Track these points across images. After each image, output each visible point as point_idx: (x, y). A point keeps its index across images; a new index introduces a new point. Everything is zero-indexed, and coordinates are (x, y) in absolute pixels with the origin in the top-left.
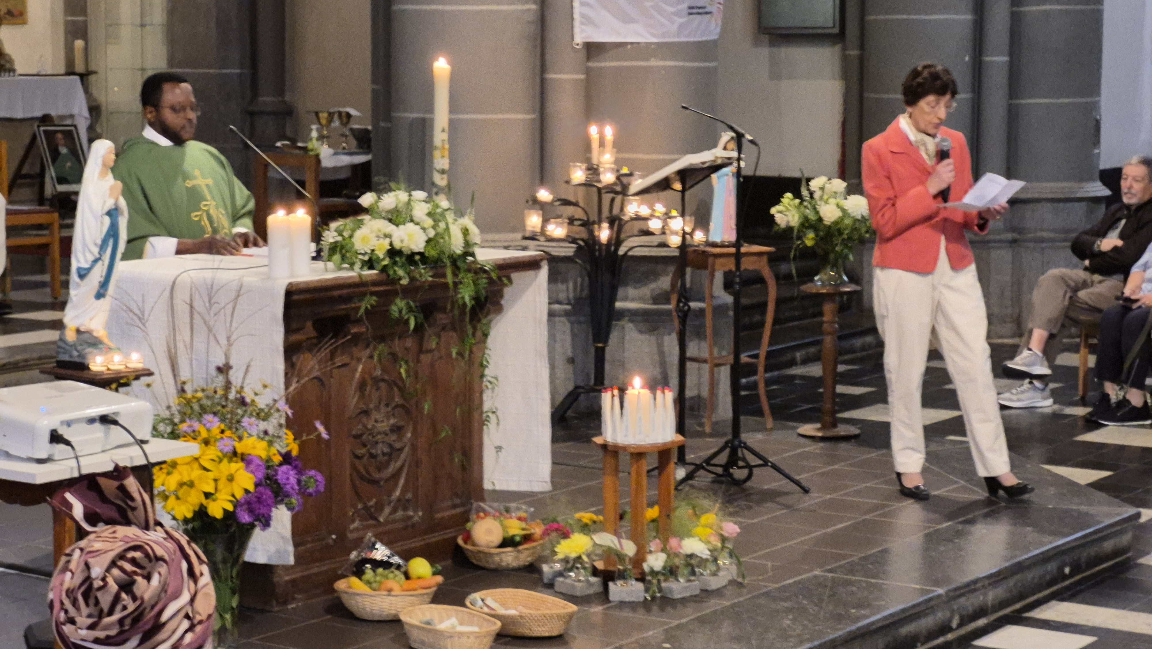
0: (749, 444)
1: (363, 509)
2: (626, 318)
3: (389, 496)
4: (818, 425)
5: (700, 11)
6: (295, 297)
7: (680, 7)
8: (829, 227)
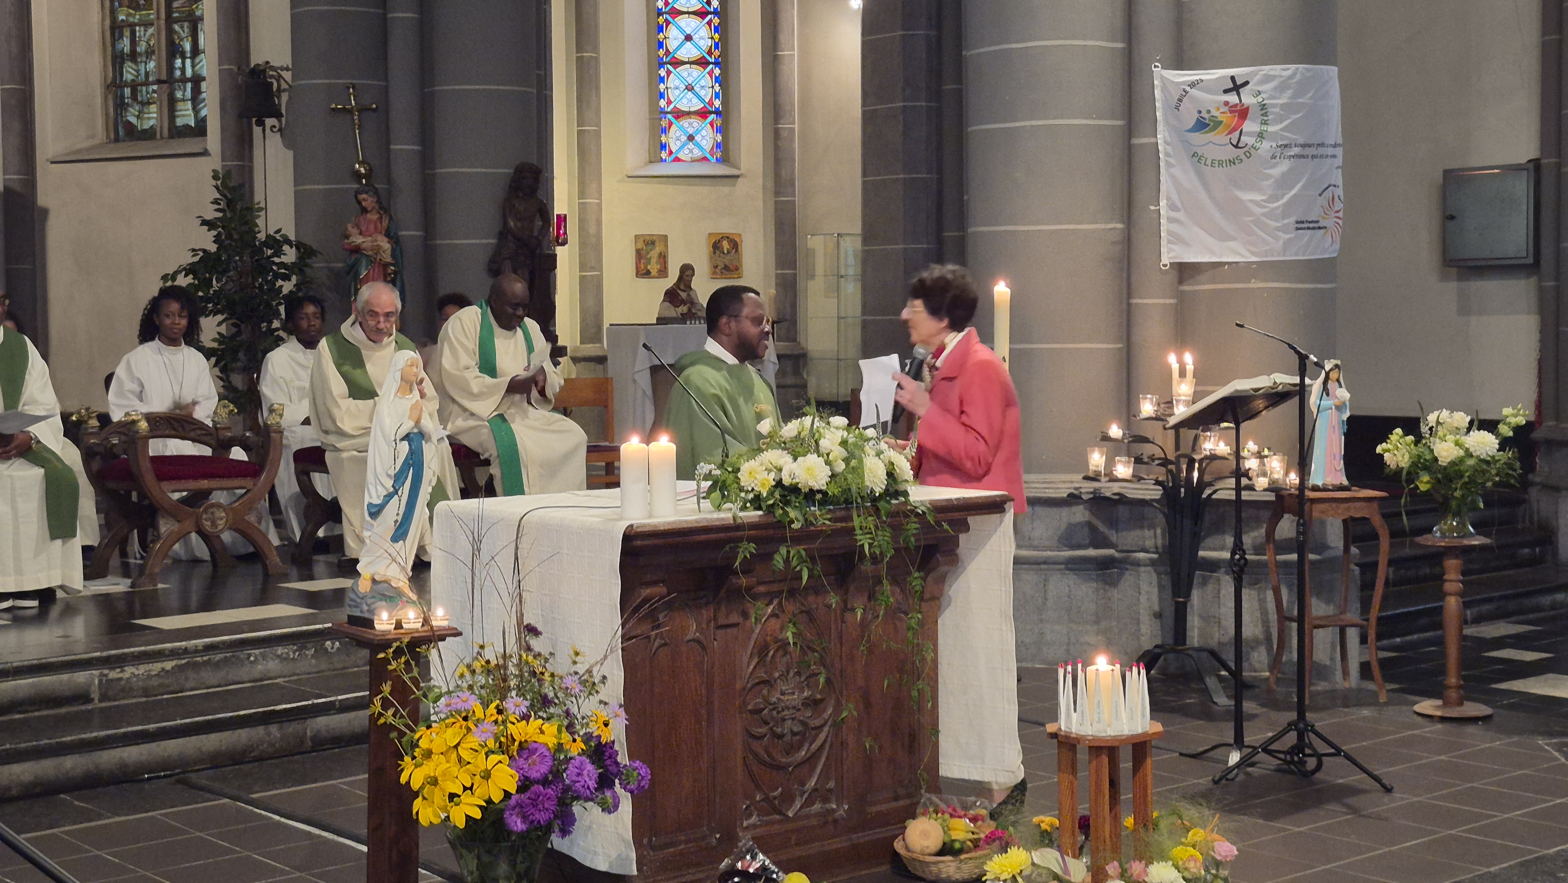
0: (1318, 726)
1: (763, 800)
2: (1223, 570)
3: (803, 784)
4: (1439, 702)
5: (1311, 225)
6: (639, 543)
7: (1286, 221)
8: (1445, 468)
